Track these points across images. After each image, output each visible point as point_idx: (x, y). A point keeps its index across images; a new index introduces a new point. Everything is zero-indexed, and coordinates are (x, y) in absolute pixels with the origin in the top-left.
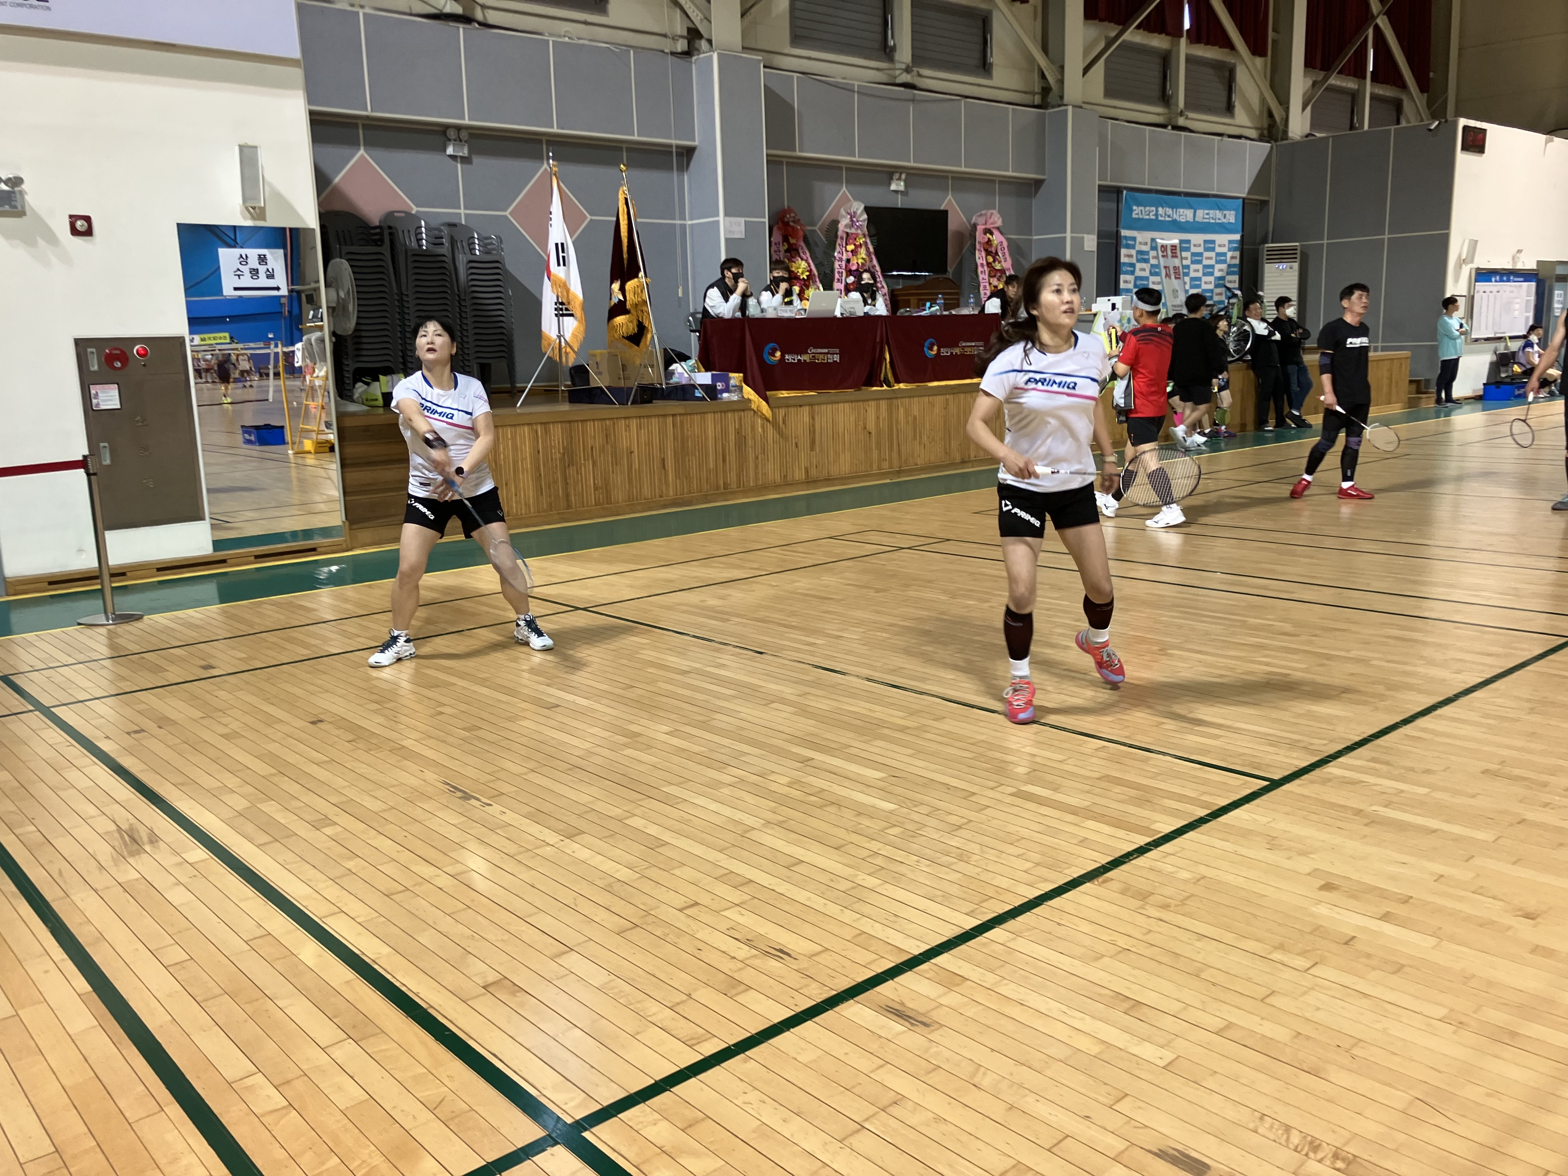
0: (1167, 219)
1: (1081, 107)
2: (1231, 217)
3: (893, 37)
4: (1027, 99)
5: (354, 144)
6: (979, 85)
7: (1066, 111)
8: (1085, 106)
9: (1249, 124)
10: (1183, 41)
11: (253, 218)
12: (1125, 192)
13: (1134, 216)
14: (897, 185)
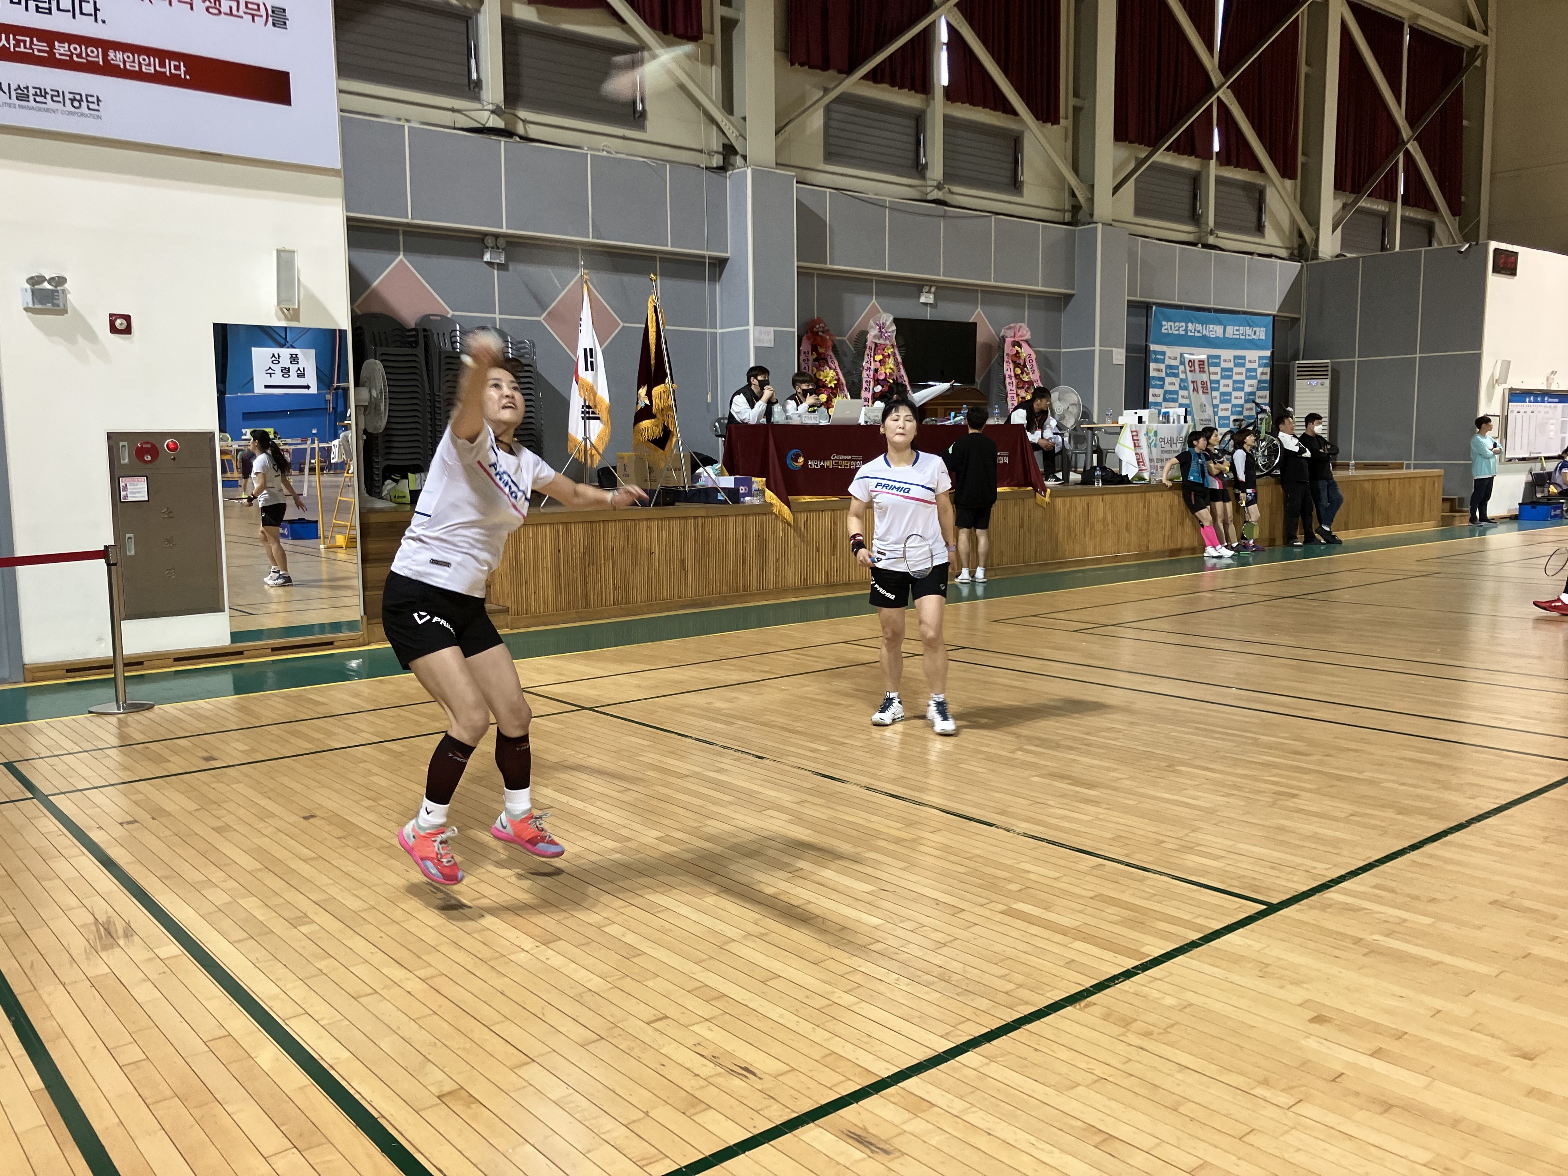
0: (1197, 334)
1: (1111, 225)
2: (1262, 333)
3: (924, 156)
4: (1057, 216)
5: (394, 249)
6: (1010, 202)
7: (1096, 228)
8: (1114, 224)
9: (1279, 244)
10: (1213, 163)
11: (287, 319)
12: (1154, 308)
13: (1163, 331)
14: (927, 298)
